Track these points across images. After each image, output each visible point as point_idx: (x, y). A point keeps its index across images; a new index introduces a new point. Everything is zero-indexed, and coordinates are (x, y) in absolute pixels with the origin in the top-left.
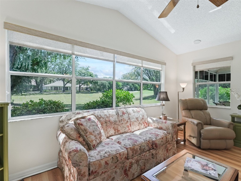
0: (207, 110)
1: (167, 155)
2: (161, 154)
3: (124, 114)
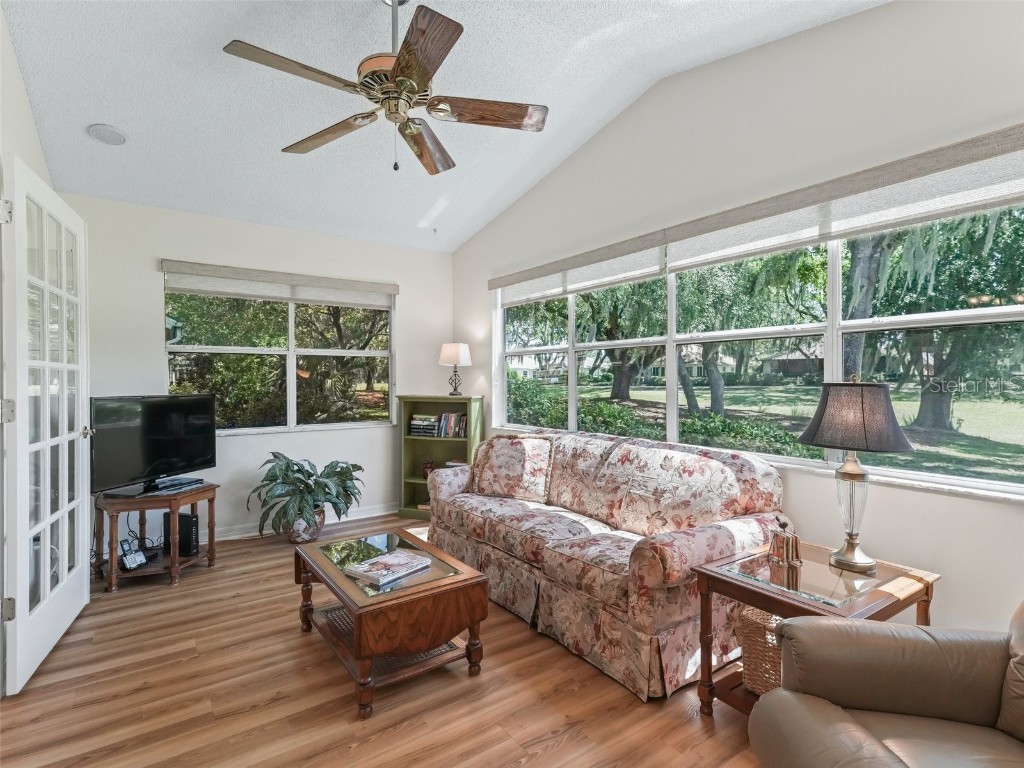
1: (596, 648)
2: (567, 618)
3: (623, 463)
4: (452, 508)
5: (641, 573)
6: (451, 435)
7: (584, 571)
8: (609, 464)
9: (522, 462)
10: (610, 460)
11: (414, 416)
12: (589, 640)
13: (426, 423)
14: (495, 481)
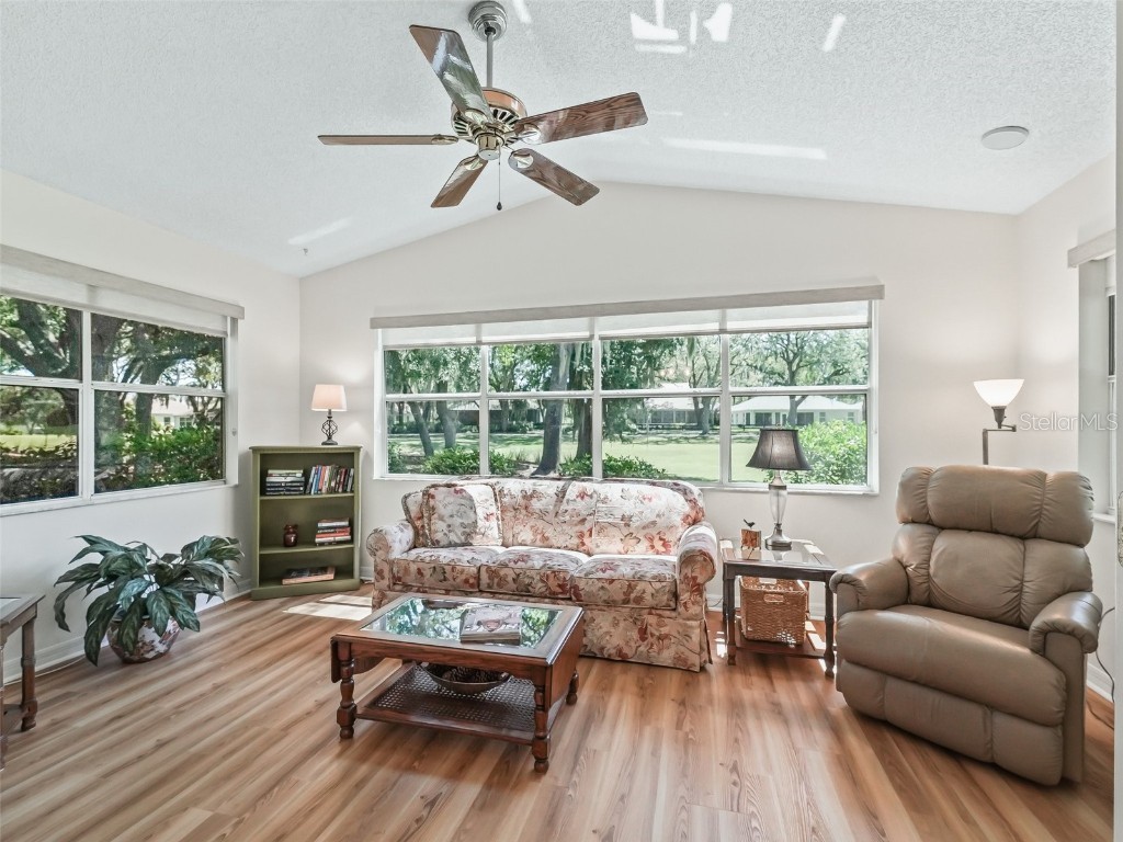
0: (1081, 545)
1: (642, 649)
2: (607, 633)
3: (582, 498)
4: (421, 565)
5: (694, 575)
6: (324, 490)
7: (631, 587)
8: (568, 501)
9: (473, 508)
10: (567, 497)
11: (270, 472)
12: (632, 644)
13: (289, 479)
14: (450, 531)
